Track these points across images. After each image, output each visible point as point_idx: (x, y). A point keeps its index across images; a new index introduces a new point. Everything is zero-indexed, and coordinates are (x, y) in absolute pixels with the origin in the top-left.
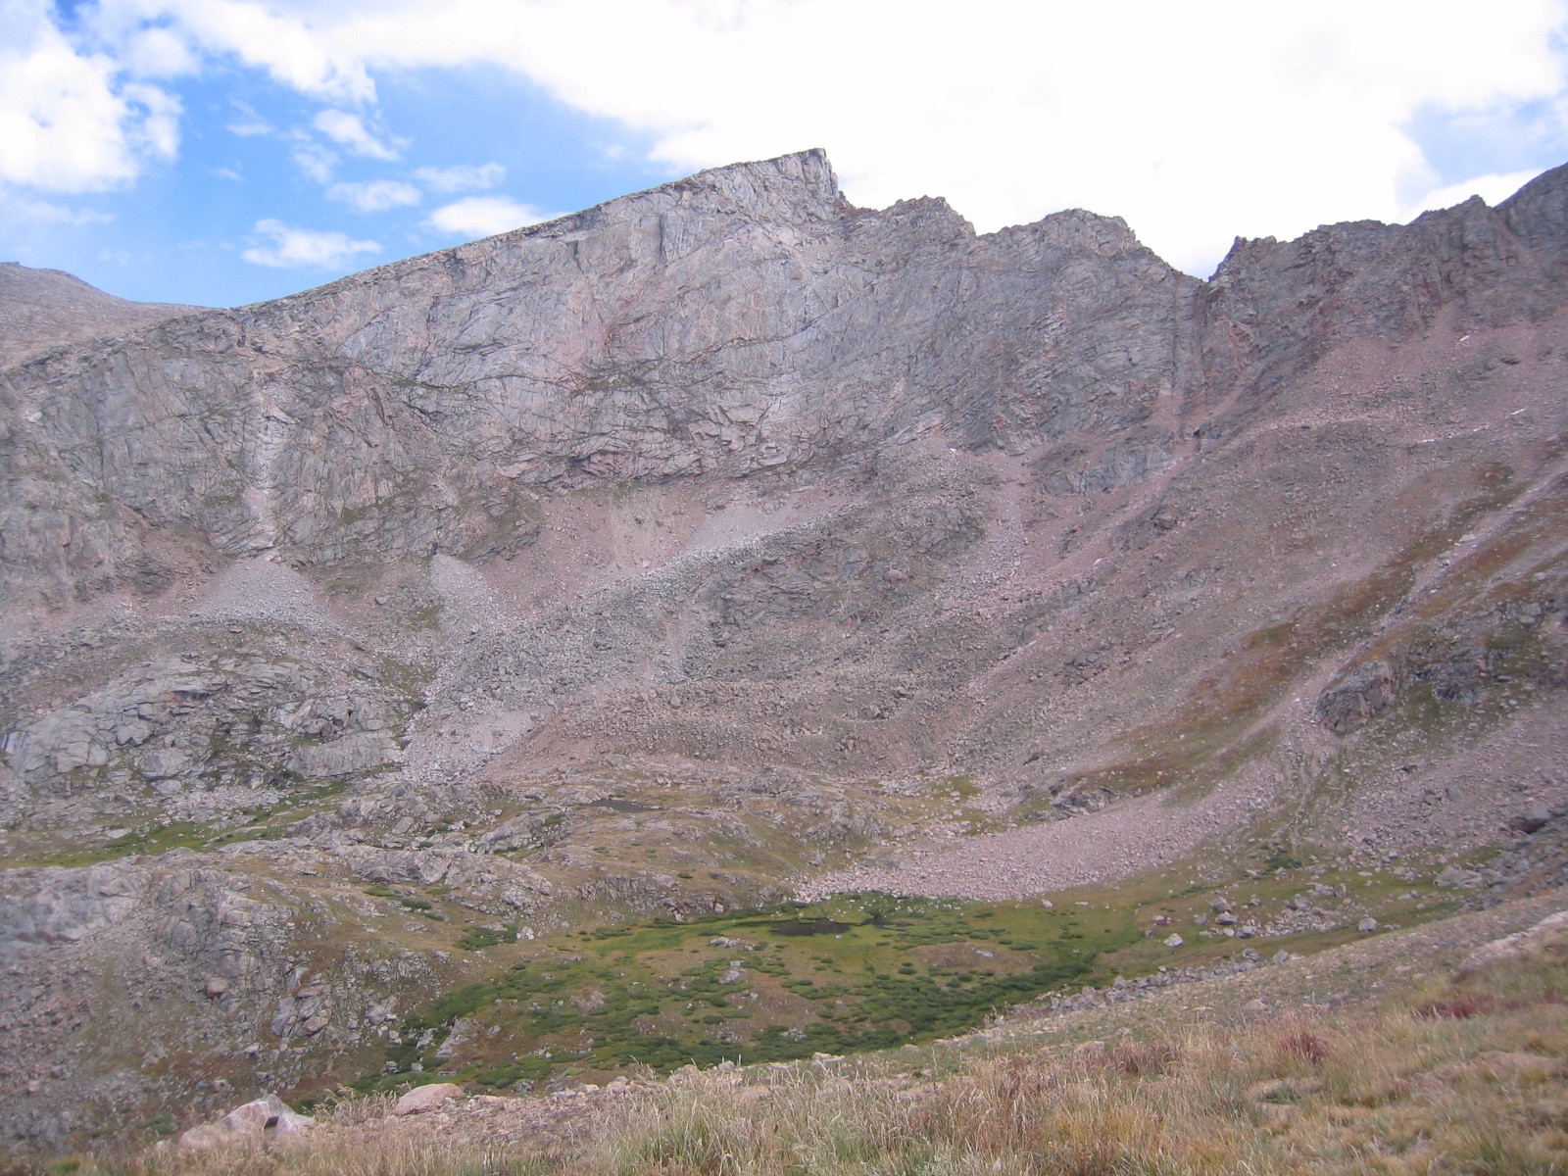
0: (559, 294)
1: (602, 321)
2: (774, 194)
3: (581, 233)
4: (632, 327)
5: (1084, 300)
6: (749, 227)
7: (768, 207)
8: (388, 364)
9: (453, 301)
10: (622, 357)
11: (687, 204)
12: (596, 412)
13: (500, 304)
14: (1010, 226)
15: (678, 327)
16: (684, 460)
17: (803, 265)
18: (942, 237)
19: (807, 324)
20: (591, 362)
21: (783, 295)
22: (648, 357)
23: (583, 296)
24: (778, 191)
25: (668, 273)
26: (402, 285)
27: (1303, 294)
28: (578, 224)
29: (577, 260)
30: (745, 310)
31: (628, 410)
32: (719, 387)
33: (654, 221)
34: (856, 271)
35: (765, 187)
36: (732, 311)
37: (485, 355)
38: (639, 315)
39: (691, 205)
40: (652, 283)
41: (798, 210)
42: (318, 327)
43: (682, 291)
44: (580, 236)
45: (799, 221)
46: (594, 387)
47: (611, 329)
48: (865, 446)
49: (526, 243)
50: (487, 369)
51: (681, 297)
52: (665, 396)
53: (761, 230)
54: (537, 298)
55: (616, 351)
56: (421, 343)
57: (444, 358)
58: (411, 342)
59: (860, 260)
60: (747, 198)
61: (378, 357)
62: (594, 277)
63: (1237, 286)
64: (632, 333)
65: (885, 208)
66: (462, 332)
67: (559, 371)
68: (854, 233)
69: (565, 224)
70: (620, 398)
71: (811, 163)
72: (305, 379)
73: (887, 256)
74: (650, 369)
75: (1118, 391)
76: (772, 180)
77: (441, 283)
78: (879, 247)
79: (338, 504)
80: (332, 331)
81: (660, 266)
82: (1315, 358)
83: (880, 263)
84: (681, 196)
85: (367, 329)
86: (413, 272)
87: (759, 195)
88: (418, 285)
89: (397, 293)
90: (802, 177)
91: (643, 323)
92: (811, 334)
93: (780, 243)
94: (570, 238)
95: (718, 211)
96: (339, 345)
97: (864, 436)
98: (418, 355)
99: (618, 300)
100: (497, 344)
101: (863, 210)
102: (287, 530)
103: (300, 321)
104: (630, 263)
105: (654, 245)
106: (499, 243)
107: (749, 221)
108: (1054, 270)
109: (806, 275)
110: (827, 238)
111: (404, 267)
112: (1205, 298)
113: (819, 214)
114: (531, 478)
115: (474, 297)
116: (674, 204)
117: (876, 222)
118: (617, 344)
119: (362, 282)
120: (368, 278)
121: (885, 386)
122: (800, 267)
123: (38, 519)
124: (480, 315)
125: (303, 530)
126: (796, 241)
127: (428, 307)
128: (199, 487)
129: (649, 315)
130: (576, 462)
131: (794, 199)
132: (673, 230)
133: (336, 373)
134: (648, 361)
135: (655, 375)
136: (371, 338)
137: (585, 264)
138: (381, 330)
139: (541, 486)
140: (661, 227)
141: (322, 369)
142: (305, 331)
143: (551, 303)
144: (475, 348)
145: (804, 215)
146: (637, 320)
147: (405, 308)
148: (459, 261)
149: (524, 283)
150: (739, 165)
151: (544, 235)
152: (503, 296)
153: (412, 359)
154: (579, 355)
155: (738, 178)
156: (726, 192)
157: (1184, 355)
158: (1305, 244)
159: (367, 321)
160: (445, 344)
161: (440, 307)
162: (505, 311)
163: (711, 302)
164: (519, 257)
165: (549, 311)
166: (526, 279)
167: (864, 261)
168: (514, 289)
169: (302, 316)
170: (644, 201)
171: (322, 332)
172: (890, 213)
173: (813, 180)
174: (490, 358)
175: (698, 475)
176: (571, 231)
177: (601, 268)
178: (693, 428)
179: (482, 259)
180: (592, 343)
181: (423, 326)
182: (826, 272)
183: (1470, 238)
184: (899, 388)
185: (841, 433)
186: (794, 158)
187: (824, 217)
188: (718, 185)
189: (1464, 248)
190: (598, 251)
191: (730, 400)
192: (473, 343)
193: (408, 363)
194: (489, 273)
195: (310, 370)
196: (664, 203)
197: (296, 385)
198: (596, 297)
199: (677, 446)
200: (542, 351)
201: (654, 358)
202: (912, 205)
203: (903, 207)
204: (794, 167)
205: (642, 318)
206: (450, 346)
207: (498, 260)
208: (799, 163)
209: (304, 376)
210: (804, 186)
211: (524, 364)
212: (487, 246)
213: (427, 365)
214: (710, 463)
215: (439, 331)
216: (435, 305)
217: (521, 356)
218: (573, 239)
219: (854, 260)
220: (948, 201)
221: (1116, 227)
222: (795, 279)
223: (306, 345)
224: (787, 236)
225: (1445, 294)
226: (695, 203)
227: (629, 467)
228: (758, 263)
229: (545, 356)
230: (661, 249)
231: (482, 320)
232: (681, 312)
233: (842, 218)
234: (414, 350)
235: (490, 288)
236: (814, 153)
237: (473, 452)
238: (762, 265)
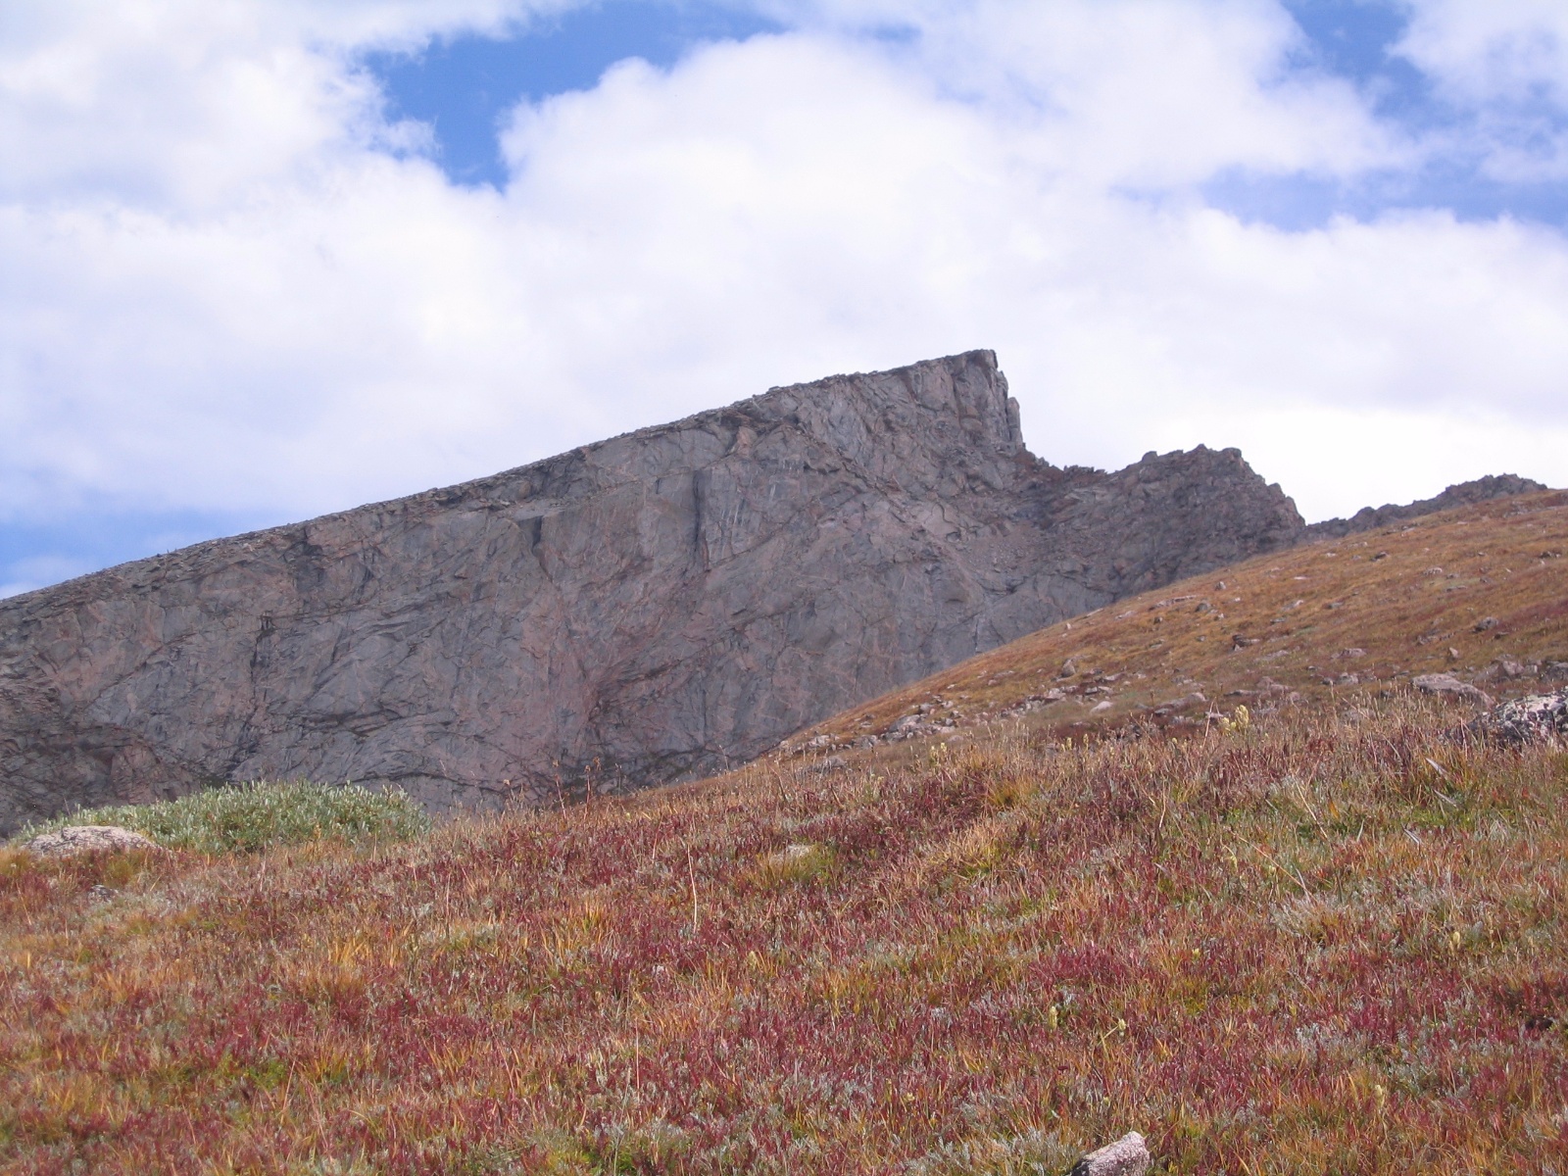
0: (507, 621)
1: (585, 674)
2: (904, 438)
3: (543, 503)
4: (643, 688)
6: (865, 499)
7: (893, 462)
8: (178, 744)
9: (301, 627)
10: (624, 745)
11: (747, 452)
13: (391, 636)
14: (1376, 507)
15: (732, 689)
17: (967, 573)
18: (1241, 526)
20: (565, 753)
21: (931, 631)
22: (674, 746)
23: (550, 623)
24: (912, 431)
25: (712, 583)
26: (205, 593)
28: (537, 484)
29: (540, 555)
30: (862, 659)
33: (683, 483)
34: (1072, 587)
35: (888, 423)
37: (362, 734)
38: (657, 665)
39: (755, 455)
40: (684, 600)
41: (950, 468)
42: (48, 669)
43: (739, 620)
44: (544, 509)
45: (953, 490)
47: (600, 693)
49: (441, 520)
50: (368, 760)
51: (738, 632)
53: (886, 506)
54: (463, 625)
55: (611, 734)
56: (241, 707)
57: (285, 736)
58: (222, 703)
59: (1078, 568)
60: (855, 441)
61: (159, 729)
62: (570, 589)
64: (643, 699)
65: (1121, 467)
66: (318, 687)
67: (505, 768)
68: (1062, 516)
69: (513, 485)
71: (970, 378)
72: (33, 768)
73: (1131, 560)
74: (679, 771)
76: (900, 410)
77: (277, 593)
78: (1115, 542)
80: (73, 677)
81: (695, 571)
83: (1117, 573)
84: (735, 438)
85: (140, 676)
86: (225, 568)
87: (876, 439)
88: (235, 594)
89: (195, 609)
90: (953, 404)
91: (662, 680)
93: (922, 531)
94: (525, 511)
95: (806, 468)
96: (86, 705)
98: (234, 731)
99: (615, 633)
100: (387, 712)
101: (1074, 471)
103: (10, 655)
104: (639, 564)
105: (684, 529)
106: (387, 519)
107: (864, 488)
109: (974, 595)
110: (1008, 525)
111: (208, 559)
113: (988, 478)
115: (341, 621)
116: (721, 451)
117: (1104, 495)
118: (613, 718)
119: (129, 584)
120: (140, 577)
122: (963, 578)
124: (354, 656)
126: (949, 529)
127: (253, 638)
129: (677, 664)
131: (940, 447)
132: (721, 501)
133: (97, 756)
134: (674, 753)
136: (147, 692)
137: (554, 563)
138: (165, 679)
140: (697, 496)
141: (65, 749)
142: (22, 676)
143: (491, 635)
144: (342, 718)
145: (960, 478)
146: (653, 674)
147: (212, 637)
148: (313, 550)
149: (439, 597)
150: (840, 379)
151: (475, 504)
152: (397, 620)
153: (222, 737)
154: (543, 739)
155: (839, 406)
156: (818, 431)
159: (141, 659)
160: (287, 710)
161: (275, 638)
162: (401, 649)
163: (796, 642)
164: (426, 546)
165: (486, 651)
166: (442, 589)
167: (1086, 569)
168: (418, 607)
169: (13, 647)
170: (664, 445)
171: (58, 678)
172: (1131, 479)
173: (974, 411)
174: (373, 741)
176: (524, 498)
177: (585, 570)
179: (357, 547)
180: (566, 715)
181: (243, 676)
182: (1012, 590)
186: (939, 369)
187: (998, 482)
188: (803, 416)
190: (579, 538)
192: (339, 710)
193: (215, 744)
194: (369, 576)
195: (42, 751)
196: (703, 451)
197: (14, 779)
198: (575, 627)
200: (476, 727)
201: (685, 747)
204: (939, 389)
205: (663, 669)
206: (296, 713)
207: (386, 550)
208: (947, 377)
209: (30, 761)
210: (955, 423)
211: (439, 752)
212: (365, 522)
213: (252, 750)
215: (275, 685)
216: (265, 633)
217: (434, 737)
218: (532, 515)
219: (1067, 566)
220: (1245, 457)
222: (955, 600)
223: (28, 702)
224: (930, 518)
226: (763, 450)
228: (883, 569)
229: (479, 738)
230: (697, 537)
231: (356, 665)
232: (740, 661)
233: (1033, 486)
234: (227, 719)
235: (374, 602)
238: (891, 574)
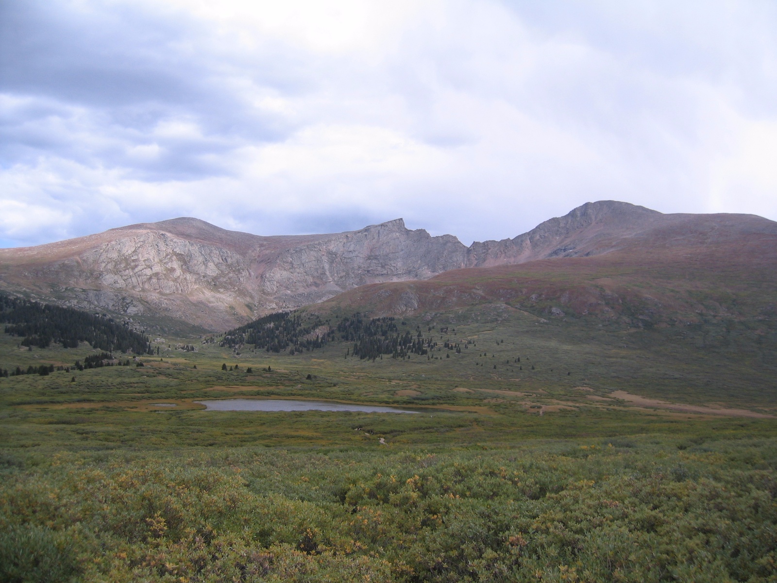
0: (364, 243)
1: (370, 248)
5: (450, 249)
6: (392, 233)
7: (394, 229)
9: (347, 243)
10: (373, 254)
12: (370, 263)
14: (437, 236)
15: (382, 250)
16: (385, 272)
18: (425, 237)
19: (402, 250)
20: (368, 255)
21: (398, 245)
23: (367, 244)
24: (396, 226)
27: (484, 251)
29: (366, 237)
30: (393, 247)
31: (375, 263)
32: (390, 260)
34: (410, 241)
36: (391, 247)
40: (378, 242)
43: (383, 243)
45: (399, 232)
46: (370, 259)
48: (414, 271)
50: (353, 255)
51: (382, 245)
52: (381, 261)
53: (394, 233)
54: (360, 244)
56: (343, 250)
57: (347, 253)
58: (341, 250)
60: (392, 227)
62: (369, 240)
63: (474, 249)
64: (375, 250)
66: (349, 249)
67: (364, 256)
68: (409, 234)
70: (374, 261)
71: (401, 221)
73: (416, 239)
75: (455, 264)
78: (414, 237)
79: (339, 276)
81: (379, 239)
82: (485, 261)
83: (414, 240)
84: (382, 227)
89: (339, 242)
92: (403, 252)
95: (388, 230)
96: (331, 250)
97: (414, 269)
98: (343, 252)
99: (372, 244)
100: (354, 251)
101: (410, 230)
102: (333, 279)
104: (374, 238)
107: (392, 231)
108: (445, 244)
109: (402, 242)
110: (404, 235)
112: (469, 251)
114: (362, 273)
115: (350, 243)
117: (413, 233)
118: (372, 252)
121: (417, 261)
122: (401, 240)
123: (299, 275)
125: (336, 279)
126: (400, 235)
128: (319, 272)
130: (368, 271)
131: (398, 227)
132: (381, 232)
134: (378, 255)
135: (379, 258)
139: (364, 275)
140: (379, 232)
143: (362, 245)
144: (351, 251)
145: (400, 230)
152: (355, 243)
154: (367, 253)
157: (465, 259)
158: (484, 243)
162: (355, 245)
163: (387, 246)
166: (358, 240)
167: (412, 240)
172: (415, 231)
173: (401, 224)
174: (354, 253)
175: (387, 274)
177: (370, 238)
178: (386, 267)
181: (343, 247)
182: (405, 241)
183: (507, 245)
184: (419, 262)
185: (410, 269)
186: (398, 220)
187: (403, 231)
189: (506, 246)
190: (369, 236)
191: (392, 262)
196: (379, 228)
198: (369, 244)
199: (383, 270)
202: (419, 230)
203: (418, 230)
204: (398, 222)
205: (376, 248)
206: (347, 251)
211: (359, 255)
213: (344, 254)
214: (389, 273)
215: (345, 248)
217: (358, 253)
218: (365, 233)
219: (410, 239)
221: (455, 238)
222: (400, 242)
224: (397, 234)
225: (503, 253)
226: (384, 228)
227: (376, 273)
228: (394, 239)
229: (362, 253)
230: (379, 236)
231: (352, 247)
232: (383, 247)
233: (406, 231)
236: (401, 219)
237: (353, 268)
